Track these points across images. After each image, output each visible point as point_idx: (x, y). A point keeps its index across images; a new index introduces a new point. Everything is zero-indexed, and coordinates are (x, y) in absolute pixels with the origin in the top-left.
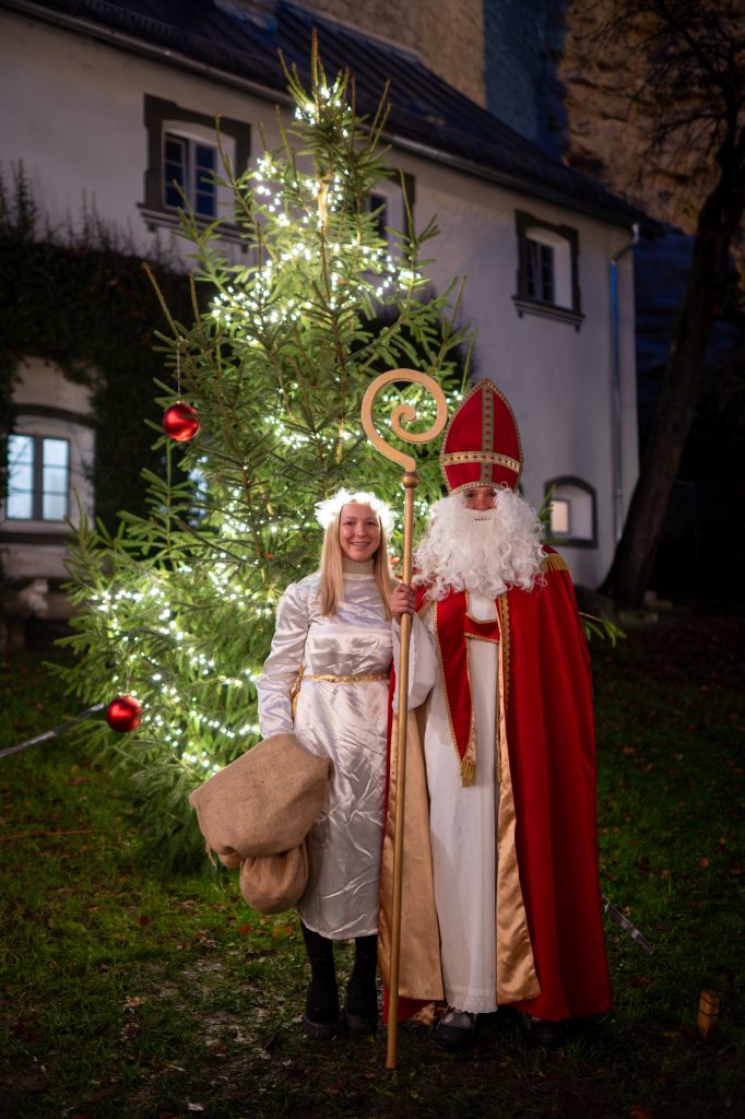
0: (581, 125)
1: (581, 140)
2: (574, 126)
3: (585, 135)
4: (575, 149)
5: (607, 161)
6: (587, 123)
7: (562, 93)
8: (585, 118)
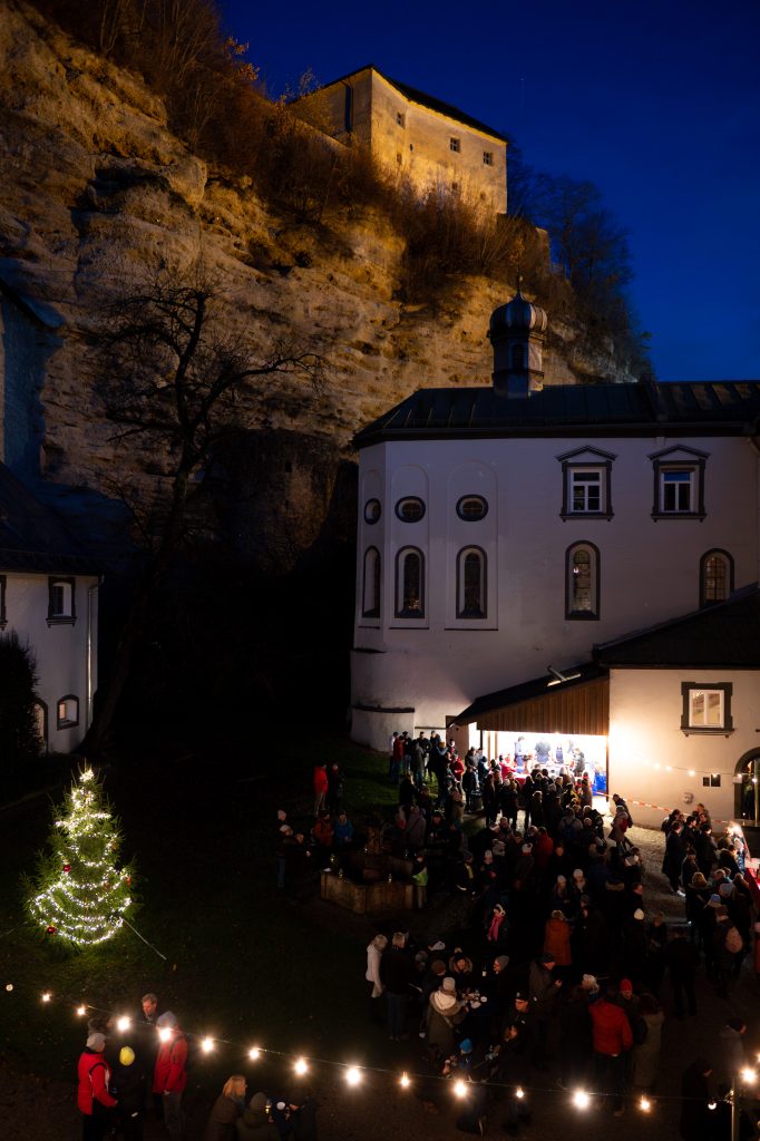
0: (52, 428)
1: (51, 437)
2: (48, 430)
3: (54, 435)
4: (48, 442)
5: (66, 449)
6: (56, 428)
7: (42, 411)
8: (54, 425)
